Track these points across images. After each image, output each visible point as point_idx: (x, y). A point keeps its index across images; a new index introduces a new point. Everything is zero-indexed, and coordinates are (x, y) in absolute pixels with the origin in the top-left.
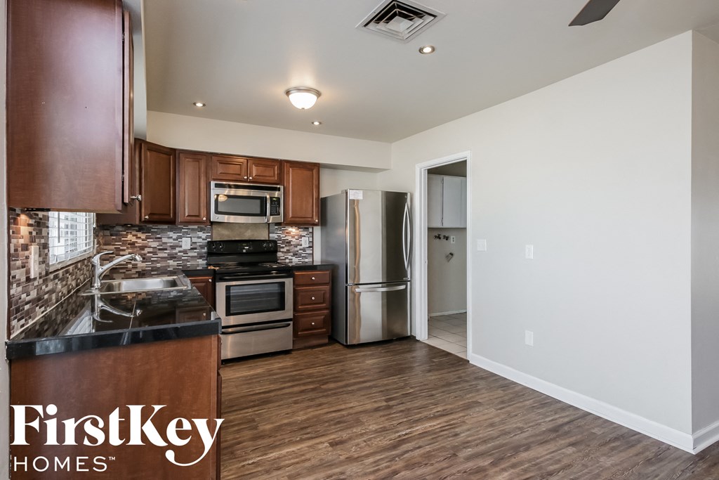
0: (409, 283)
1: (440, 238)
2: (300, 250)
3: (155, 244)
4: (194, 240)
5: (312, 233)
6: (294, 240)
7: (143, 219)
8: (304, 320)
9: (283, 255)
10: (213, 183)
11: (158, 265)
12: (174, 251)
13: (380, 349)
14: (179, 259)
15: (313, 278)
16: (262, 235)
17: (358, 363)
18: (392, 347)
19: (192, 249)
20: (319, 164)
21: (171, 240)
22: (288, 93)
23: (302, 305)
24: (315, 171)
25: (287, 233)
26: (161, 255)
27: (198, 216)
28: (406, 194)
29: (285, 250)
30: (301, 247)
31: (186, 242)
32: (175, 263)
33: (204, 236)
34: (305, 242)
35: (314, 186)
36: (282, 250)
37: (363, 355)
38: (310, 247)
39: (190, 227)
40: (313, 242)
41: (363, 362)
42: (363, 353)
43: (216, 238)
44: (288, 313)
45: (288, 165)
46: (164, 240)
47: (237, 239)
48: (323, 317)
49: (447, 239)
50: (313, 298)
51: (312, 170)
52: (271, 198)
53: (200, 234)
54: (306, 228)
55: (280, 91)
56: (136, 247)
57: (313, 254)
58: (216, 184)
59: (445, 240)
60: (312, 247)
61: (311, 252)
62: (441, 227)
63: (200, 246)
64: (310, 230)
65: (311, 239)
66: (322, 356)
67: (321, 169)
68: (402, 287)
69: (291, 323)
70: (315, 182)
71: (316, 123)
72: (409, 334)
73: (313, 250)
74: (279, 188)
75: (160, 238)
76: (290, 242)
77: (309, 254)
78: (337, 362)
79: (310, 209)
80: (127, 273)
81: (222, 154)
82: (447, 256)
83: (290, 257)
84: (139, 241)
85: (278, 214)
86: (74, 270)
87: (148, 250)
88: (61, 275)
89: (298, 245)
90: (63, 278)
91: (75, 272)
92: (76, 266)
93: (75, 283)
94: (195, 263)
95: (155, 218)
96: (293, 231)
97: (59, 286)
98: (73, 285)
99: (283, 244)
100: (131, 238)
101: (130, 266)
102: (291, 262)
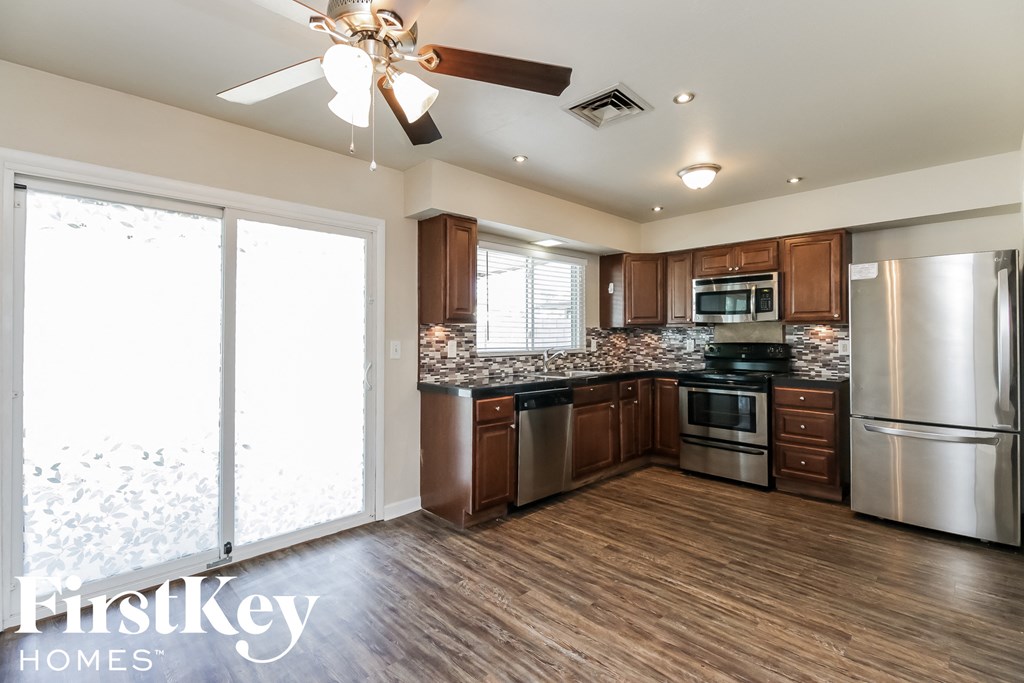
2: (835, 358)
3: (664, 346)
4: (698, 342)
6: (824, 344)
7: (627, 323)
8: (790, 454)
9: (805, 364)
11: (667, 365)
12: (680, 353)
14: (684, 361)
15: (802, 398)
16: (775, 337)
19: (695, 351)
21: (677, 342)
22: (679, 176)
23: (786, 433)
24: (833, 243)
25: (813, 334)
26: (670, 356)
27: (684, 317)
29: (809, 357)
30: (837, 355)
31: (690, 344)
33: (707, 337)
34: (843, 348)
35: (832, 265)
36: (804, 357)
43: (719, 340)
48: (823, 458)
50: (803, 426)
51: (829, 241)
53: (703, 336)
54: (844, 327)
56: (651, 348)
58: (697, 282)
63: (703, 349)
67: (853, 235)
69: (765, 451)
70: (834, 258)
71: (794, 181)
74: (771, 275)
75: (664, 339)
76: (816, 347)
79: (825, 299)
83: (817, 369)
84: (653, 342)
85: (771, 310)
86: (530, 359)
87: (659, 351)
88: (500, 360)
89: (832, 351)
90: (504, 362)
91: (532, 361)
92: (534, 357)
93: (533, 368)
94: (673, 366)
95: (640, 321)
96: (823, 331)
97: (495, 366)
98: (528, 369)
99: (805, 349)
100: (647, 339)
101: (647, 365)
102: (820, 376)
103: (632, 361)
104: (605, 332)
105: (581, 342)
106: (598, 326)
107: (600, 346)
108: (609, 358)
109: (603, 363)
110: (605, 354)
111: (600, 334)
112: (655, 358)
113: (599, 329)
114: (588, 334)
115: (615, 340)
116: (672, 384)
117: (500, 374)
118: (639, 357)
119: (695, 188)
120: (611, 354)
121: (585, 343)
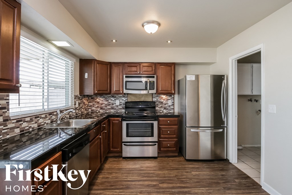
0: (225, 128)
1: (251, 101)
2: (168, 106)
3: (106, 103)
4: (121, 101)
5: (174, 98)
6: (164, 101)
7: (95, 93)
8: (164, 143)
9: (159, 109)
10: (124, 76)
11: (107, 111)
12: (113, 106)
13: (204, 165)
14: (115, 109)
15: (169, 122)
16: (150, 99)
17: (187, 172)
18: (212, 165)
19: (120, 105)
20: (175, 63)
21: (112, 101)
22: (143, 26)
23: (163, 135)
24: (173, 67)
25: (161, 98)
26: (108, 107)
27: (119, 91)
28: (224, 76)
29: (160, 106)
30: (168, 105)
31: (118, 102)
32: (114, 111)
33: (124, 99)
34: (170, 103)
35: (172, 74)
36: (158, 106)
37: (193, 168)
38: (172, 105)
39: (119, 95)
40: (174, 102)
41: (190, 172)
42: (193, 166)
43: (129, 100)
44: (155, 138)
45: (159, 65)
46: (110, 101)
47: (138, 101)
48: (174, 142)
49: (257, 102)
50: (169, 132)
51: (171, 66)
52: (150, 81)
53: (123, 98)
54: (170, 96)
55: (139, 25)
56: (100, 104)
57: (174, 108)
58: (126, 76)
59: (255, 102)
60: (174, 105)
61: (173, 107)
62: (252, 94)
63: (123, 104)
64: (173, 96)
65: (173, 101)
66: (171, 164)
67: (176, 66)
68: (221, 130)
69: (157, 143)
70: (173, 72)
71: (169, 42)
72: (226, 158)
73: (174, 107)
74: (154, 76)
75: (108, 100)
76: (162, 102)
77: (172, 108)
78: (177, 169)
79: (170, 87)
80: (97, 114)
81: (129, 63)
82: (257, 112)
83: (162, 110)
84: (101, 101)
85: (154, 89)
86: (48, 116)
87: (103, 105)
88: (28, 119)
89: (167, 104)
90: (31, 120)
91: (49, 117)
92: (50, 114)
93: (49, 121)
94: (121, 111)
95: (101, 92)
96: (164, 97)
97: (25, 125)
98: (47, 122)
99: (159, 103)
100: (98, 100)
101: (97, 111)
102: (163, 112)
103: (90, 110)
104: (81, 97)
105: (72, 103)
106: (79, 94)
107: (79, 104)
108: (82, 110)
109: (80, 112)
110: (81, 108)
111: (79, 98)
112: (101, 108)
113: (79, 96)
114: (75, 99)
115: (84, 101)
116: (118, 120)
117: (29, 129)
118: (93, 108)
119: (149, 33)
120: (83, 107)
121: (74, 103)
